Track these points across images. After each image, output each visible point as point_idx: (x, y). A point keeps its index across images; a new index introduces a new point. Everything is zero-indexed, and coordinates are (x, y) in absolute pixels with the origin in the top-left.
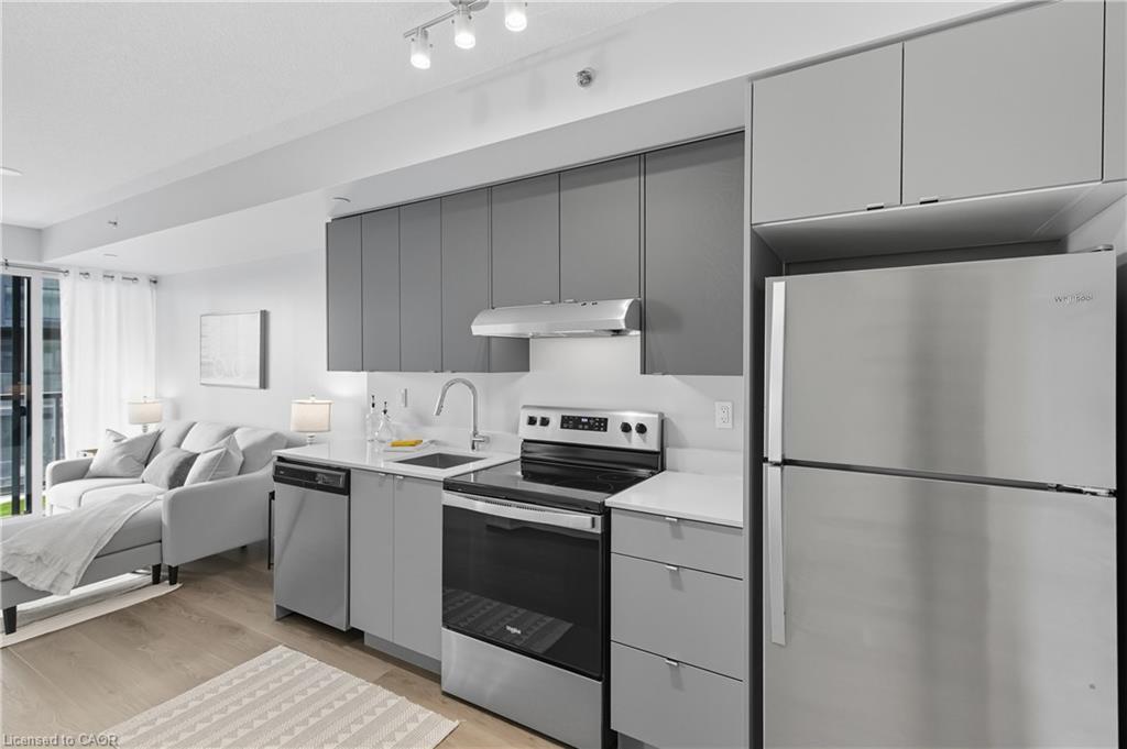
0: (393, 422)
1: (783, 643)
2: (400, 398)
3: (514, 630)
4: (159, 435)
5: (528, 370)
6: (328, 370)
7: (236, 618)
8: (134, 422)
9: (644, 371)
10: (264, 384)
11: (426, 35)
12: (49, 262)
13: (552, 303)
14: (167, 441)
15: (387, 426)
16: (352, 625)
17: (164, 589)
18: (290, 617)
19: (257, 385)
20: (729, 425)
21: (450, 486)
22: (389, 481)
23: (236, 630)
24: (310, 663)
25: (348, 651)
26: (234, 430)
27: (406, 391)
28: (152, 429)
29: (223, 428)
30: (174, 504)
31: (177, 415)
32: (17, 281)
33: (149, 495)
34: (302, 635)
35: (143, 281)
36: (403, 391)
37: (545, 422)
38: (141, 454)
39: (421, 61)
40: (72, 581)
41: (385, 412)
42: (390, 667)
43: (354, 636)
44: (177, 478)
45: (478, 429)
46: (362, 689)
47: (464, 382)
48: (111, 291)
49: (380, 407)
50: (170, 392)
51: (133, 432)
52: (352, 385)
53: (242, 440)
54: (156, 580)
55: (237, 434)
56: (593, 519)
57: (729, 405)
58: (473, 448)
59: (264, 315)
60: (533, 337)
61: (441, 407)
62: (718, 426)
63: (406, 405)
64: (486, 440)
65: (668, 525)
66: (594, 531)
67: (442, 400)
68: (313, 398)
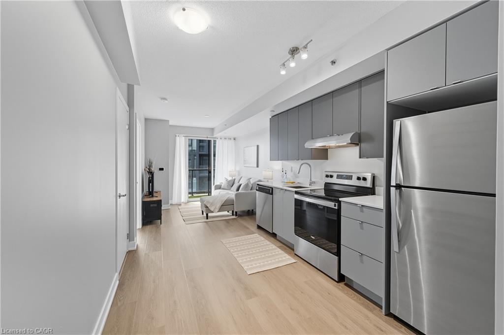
0: (288, 177)
1: (398, 251)
2: (290, 169)
3: (313, 237)
4: (235, 179)
5: (327, 159)
6: (270, 160)
7: (248, 226)
8: (230, 176)
9: (360, 157)
10: (258, 166)
11: (284, 65)
12: (214, 136)
13: (330, 136)
14: (236, 181)
15: (286, 178)
16: (274, 232)
17: (234, 217)
18: (259, 227)
19: (256, 166)
21: (297, 193)
22: (282, 191)
23: (248, 228)
24: (263, 239)
25: (272, 239)
26: (251, 178)
28: (234, 178)
29: (248, 178)
30: (236, 195)
31: (239, 175)
32: (209, 141)
33: (232, 194)
34: (262, 232)
35: (232, 139)
37: (331, 176)
38: (231, 184)
39: (283, 72)
40: (217, 210)
41: (286, 173)
43: (274, 235)
44: (238, 190)
45: (312, 179)
46: (280, 252)
47: (307, 164)
48: (226, 142)
49: (284, 172)
50: (238, 169)
51: (230, 179)
52: (278, 165)
53: (252, 181)
54: (233, 215)
55: (251, 180)
56: (335, 204)
58: (310, 185)
59: (258, 146)
60: (328, 148)
61: (299, 171)
63: (292, 171)
64: (314, 183)
65: (359, 208)
66: (335, 208)
67: (300, 169)
68: (268, 170)
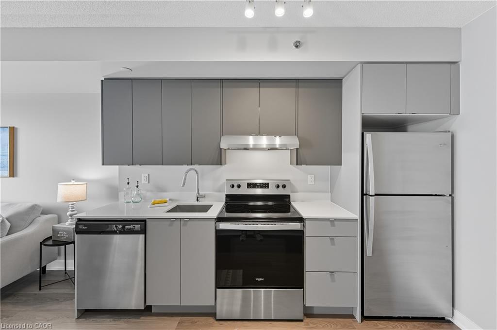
1: (371, 255)
2: (144, 179)
3: (260, 279)
6: (103, 165)
9: (297, 164)
10: (13, 174)
13: (257, 135)
15: (139, 194)
20: (313, 183)
27: (149, 175)
36: (147, 175)
37: (239, 186)
41: (137, 187)
42: (179, 319)
45: (200, 192)
47: (194, 170)
49: (133, 184)
56: (301, 225)
57: (313, 176)
58: (198, 200)
59: (13, 130)
60: (228, 149)
61: (184, 182)
62: (309, 183)
63: (149, 182)
66: (301, 229)
67: (185, 179)
68: (73, 181)
